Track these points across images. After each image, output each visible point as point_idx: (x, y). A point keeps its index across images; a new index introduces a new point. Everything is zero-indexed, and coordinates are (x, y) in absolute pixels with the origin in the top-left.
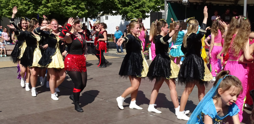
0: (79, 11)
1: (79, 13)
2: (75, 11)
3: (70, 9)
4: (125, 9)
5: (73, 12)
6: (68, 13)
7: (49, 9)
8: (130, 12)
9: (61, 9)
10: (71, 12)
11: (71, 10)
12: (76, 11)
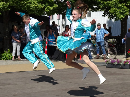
0: (46, 6)
1: (46, 8)
2: (41, 6)
3: (34, 3)
4: (107, 3)
5: (38, 7)
6: (32, 8)
7: (8, 4)
8: (113, 8)
9: (23, 3)
10: (36, 7)
11: (36, 4)
12: (43, 6)
